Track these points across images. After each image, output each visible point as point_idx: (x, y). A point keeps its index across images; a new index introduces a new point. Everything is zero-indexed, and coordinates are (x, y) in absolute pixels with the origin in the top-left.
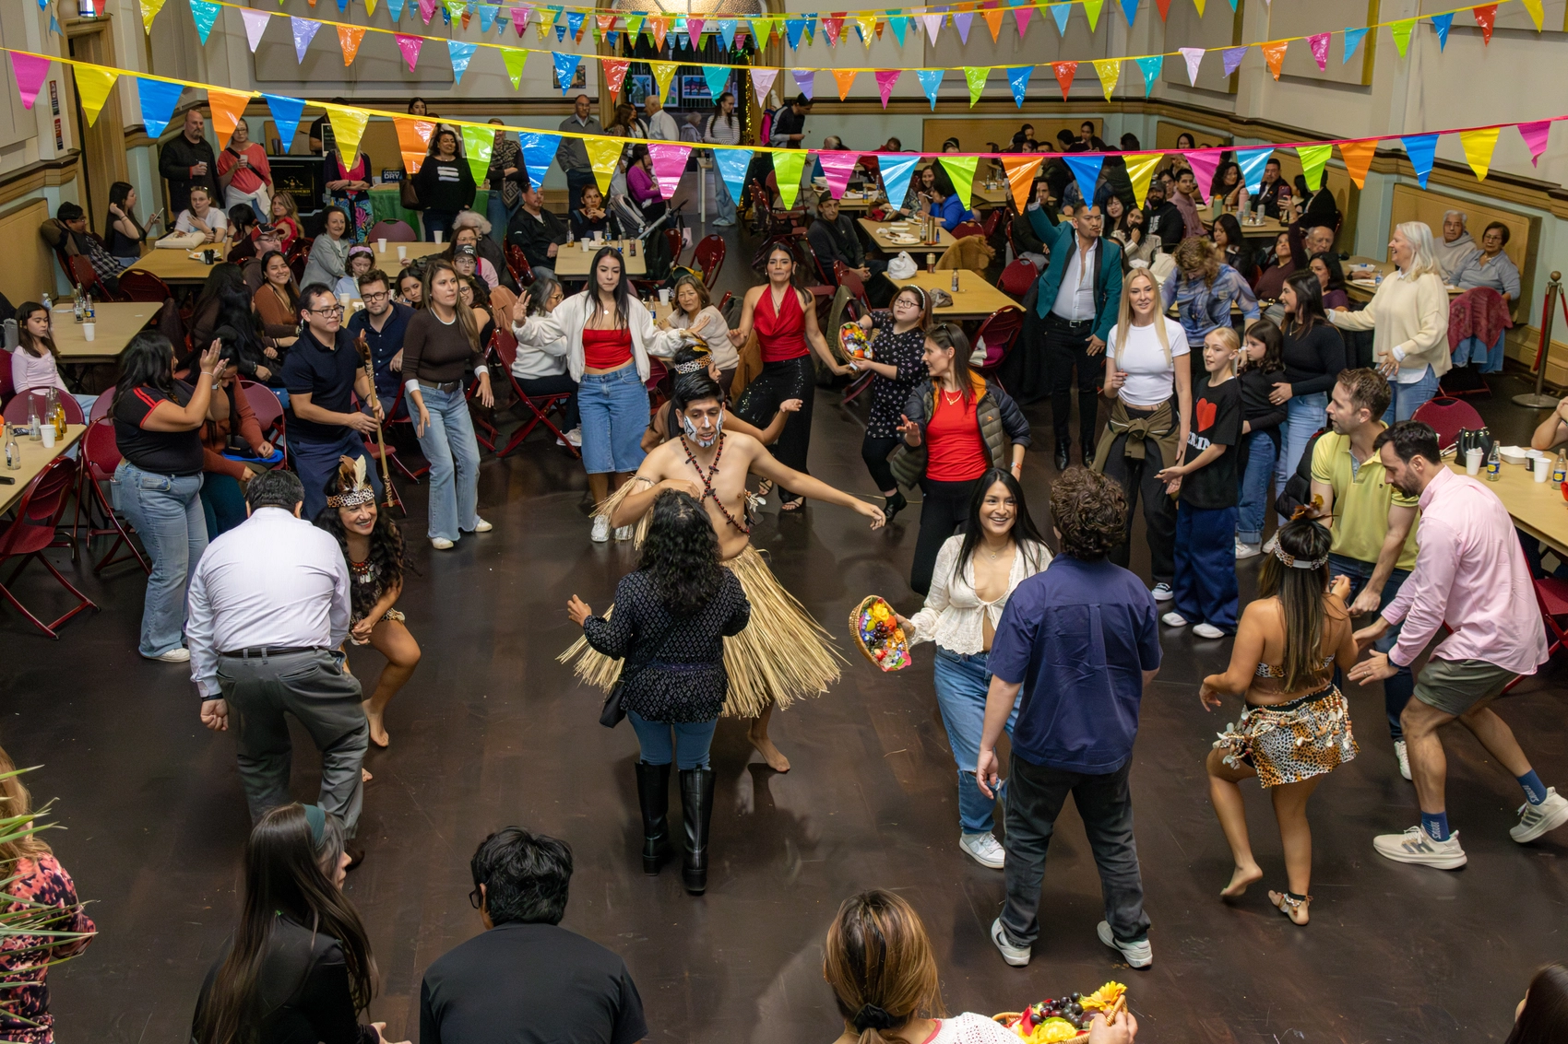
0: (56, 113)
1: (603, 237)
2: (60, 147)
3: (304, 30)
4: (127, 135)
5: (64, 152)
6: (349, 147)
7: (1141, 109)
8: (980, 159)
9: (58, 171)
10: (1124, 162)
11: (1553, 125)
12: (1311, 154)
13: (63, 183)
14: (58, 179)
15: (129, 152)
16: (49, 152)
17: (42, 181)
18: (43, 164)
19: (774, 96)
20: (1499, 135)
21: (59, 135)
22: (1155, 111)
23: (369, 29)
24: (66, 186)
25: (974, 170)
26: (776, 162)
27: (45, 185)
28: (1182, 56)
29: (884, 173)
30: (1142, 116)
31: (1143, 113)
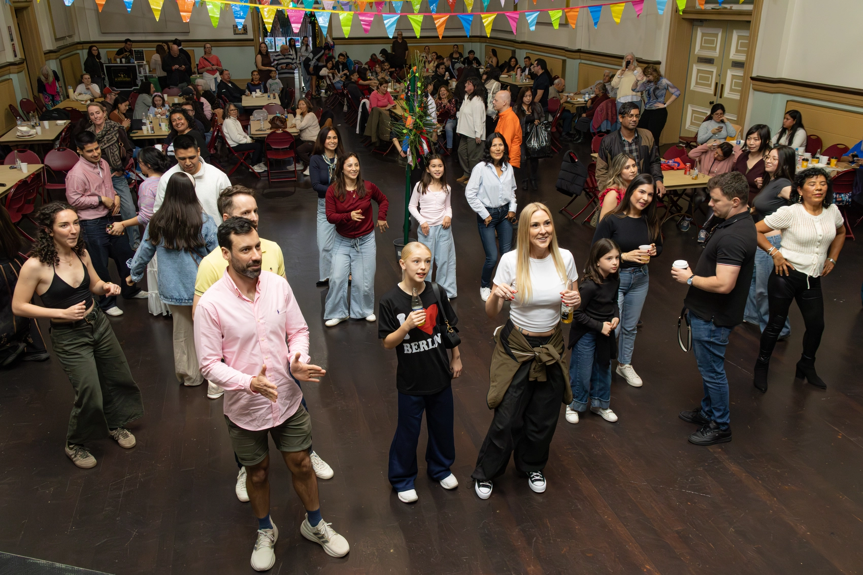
0: (12, 40)
1: (260, 91)
2: (16, 56)
4: (45, 54)
5: (17, 59)
6: (157, 10)
7: (478, 41)
8: (424, 16)
9: (16, 67)
12: (554, 14)
13: (18, 72)
14: (17, 71)
15: (46, 62)
16: (10, 58)
17: (9, 71)
18: (8, 63)
19: (328, 37)
20: (625, 6)
21: (14, 51)
22: (484, 41)
24: (20, 74)
25: (422, 21)
26: (341, 17)
27: (10, 73)
30: (479, 43)
31: (479, 42)
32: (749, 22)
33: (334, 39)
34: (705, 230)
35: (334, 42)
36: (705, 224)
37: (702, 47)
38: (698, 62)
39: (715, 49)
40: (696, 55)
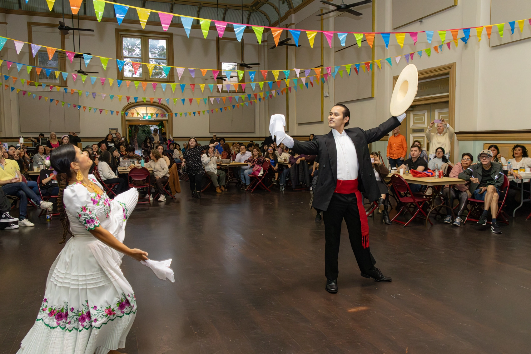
3: (36, 48)
8: (265, 28)
10: (306, 34)
11: (418, 34)
20: (406, 35)
23: (57, 49)
26: (201, 23)
28: (295, 71)
29: (235, 30)
32: (447, 102)
33: (174, 138)
34: (460, 217)
35: (174, 139)
36: (459, 213)
37: (414, 123)
38: (413, 132)
39: (424, 122)
40: (411, 128)
